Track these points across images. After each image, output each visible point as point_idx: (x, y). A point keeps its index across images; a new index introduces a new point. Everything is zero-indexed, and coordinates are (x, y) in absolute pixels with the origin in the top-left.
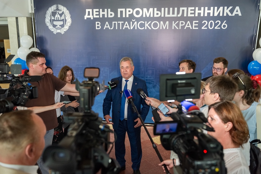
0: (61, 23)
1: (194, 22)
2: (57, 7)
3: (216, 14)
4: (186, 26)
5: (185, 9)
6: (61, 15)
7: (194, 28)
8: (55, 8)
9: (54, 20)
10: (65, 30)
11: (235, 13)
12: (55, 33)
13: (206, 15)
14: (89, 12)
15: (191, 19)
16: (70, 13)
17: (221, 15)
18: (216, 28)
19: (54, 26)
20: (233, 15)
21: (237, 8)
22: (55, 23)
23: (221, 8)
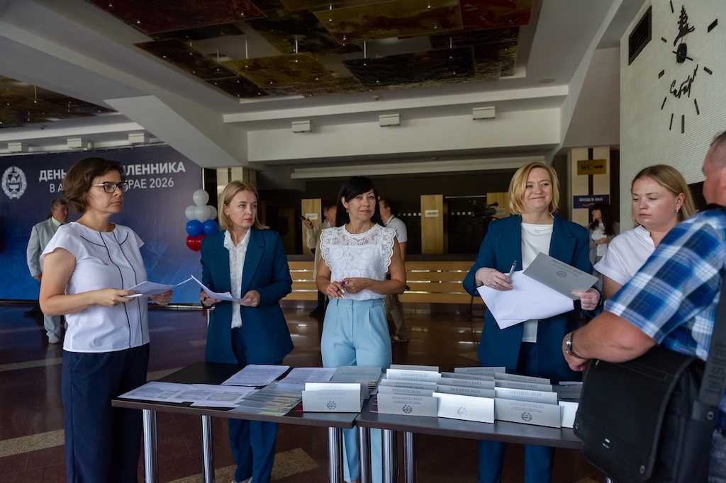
0: (17, 187)
1: (142, 180)
2: (13, 169)
3: (162, 171)
4: (135, 186)
5: (132, 166)
6: (17, 178)
7: (142, 187)
8: (11, 171)
9: (10, 184)
10: (20, 195)
11: (179, 169)
12: (11, 198)
13: (152, 172)
14: (43, 174)
15: (139, 178)
16: (26, 175)
17: (166, 172)
18: (163, 186)
19: (10, 190)
20: (178, 171)
21: (181, 164)
22: (11, 187)
23: (166, 164)
